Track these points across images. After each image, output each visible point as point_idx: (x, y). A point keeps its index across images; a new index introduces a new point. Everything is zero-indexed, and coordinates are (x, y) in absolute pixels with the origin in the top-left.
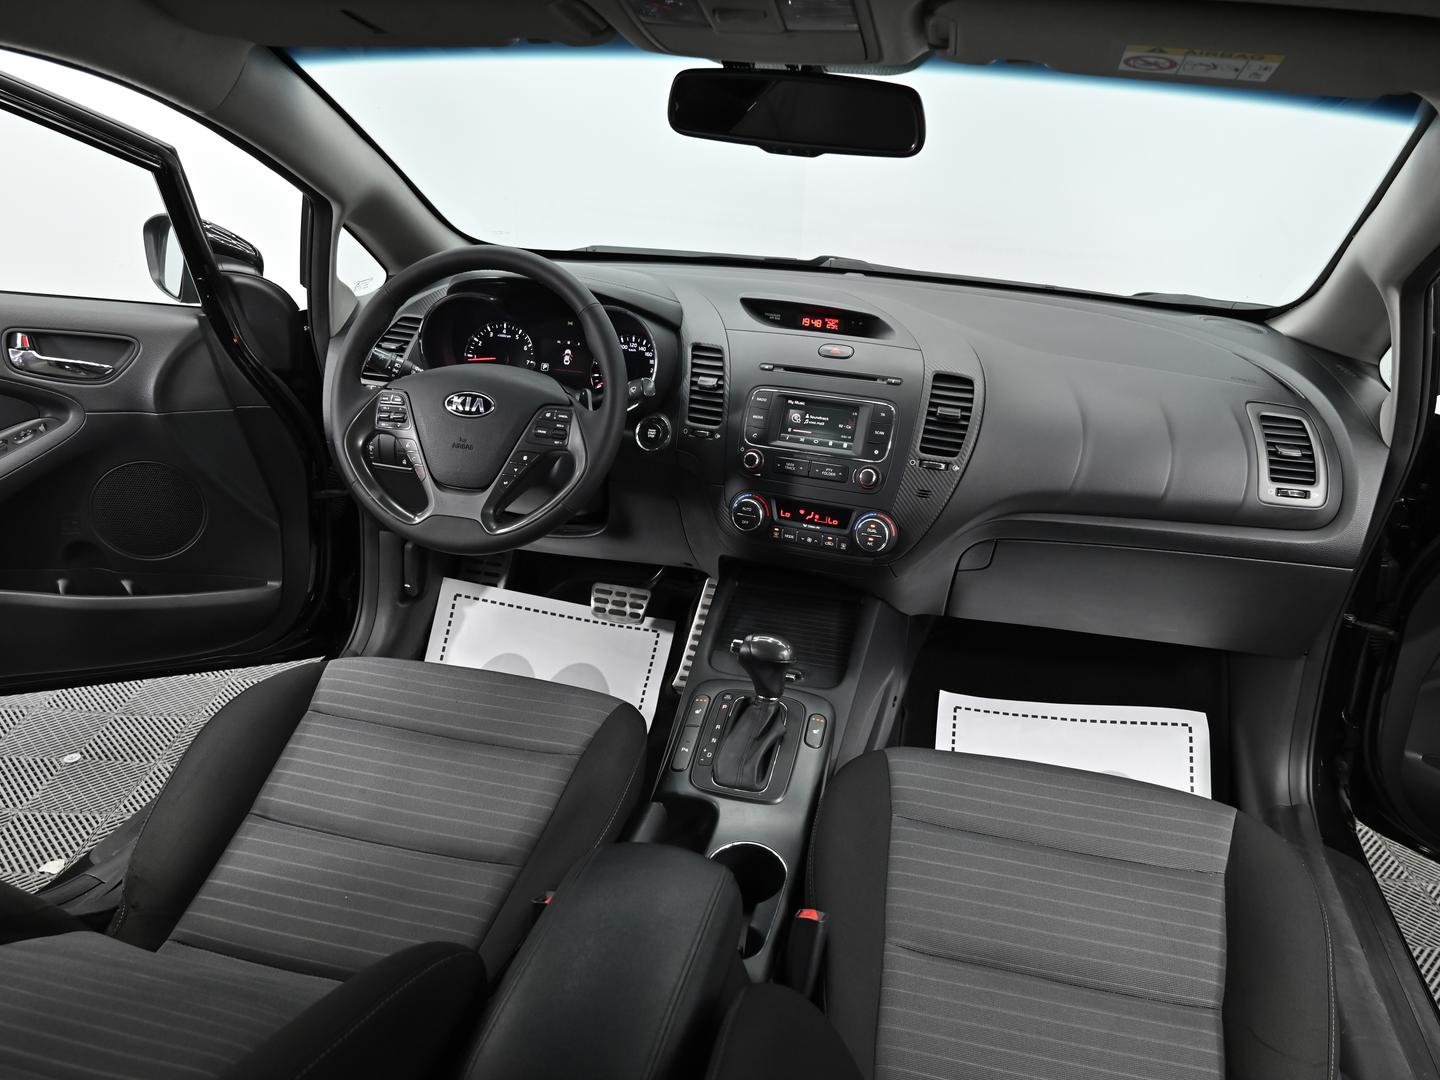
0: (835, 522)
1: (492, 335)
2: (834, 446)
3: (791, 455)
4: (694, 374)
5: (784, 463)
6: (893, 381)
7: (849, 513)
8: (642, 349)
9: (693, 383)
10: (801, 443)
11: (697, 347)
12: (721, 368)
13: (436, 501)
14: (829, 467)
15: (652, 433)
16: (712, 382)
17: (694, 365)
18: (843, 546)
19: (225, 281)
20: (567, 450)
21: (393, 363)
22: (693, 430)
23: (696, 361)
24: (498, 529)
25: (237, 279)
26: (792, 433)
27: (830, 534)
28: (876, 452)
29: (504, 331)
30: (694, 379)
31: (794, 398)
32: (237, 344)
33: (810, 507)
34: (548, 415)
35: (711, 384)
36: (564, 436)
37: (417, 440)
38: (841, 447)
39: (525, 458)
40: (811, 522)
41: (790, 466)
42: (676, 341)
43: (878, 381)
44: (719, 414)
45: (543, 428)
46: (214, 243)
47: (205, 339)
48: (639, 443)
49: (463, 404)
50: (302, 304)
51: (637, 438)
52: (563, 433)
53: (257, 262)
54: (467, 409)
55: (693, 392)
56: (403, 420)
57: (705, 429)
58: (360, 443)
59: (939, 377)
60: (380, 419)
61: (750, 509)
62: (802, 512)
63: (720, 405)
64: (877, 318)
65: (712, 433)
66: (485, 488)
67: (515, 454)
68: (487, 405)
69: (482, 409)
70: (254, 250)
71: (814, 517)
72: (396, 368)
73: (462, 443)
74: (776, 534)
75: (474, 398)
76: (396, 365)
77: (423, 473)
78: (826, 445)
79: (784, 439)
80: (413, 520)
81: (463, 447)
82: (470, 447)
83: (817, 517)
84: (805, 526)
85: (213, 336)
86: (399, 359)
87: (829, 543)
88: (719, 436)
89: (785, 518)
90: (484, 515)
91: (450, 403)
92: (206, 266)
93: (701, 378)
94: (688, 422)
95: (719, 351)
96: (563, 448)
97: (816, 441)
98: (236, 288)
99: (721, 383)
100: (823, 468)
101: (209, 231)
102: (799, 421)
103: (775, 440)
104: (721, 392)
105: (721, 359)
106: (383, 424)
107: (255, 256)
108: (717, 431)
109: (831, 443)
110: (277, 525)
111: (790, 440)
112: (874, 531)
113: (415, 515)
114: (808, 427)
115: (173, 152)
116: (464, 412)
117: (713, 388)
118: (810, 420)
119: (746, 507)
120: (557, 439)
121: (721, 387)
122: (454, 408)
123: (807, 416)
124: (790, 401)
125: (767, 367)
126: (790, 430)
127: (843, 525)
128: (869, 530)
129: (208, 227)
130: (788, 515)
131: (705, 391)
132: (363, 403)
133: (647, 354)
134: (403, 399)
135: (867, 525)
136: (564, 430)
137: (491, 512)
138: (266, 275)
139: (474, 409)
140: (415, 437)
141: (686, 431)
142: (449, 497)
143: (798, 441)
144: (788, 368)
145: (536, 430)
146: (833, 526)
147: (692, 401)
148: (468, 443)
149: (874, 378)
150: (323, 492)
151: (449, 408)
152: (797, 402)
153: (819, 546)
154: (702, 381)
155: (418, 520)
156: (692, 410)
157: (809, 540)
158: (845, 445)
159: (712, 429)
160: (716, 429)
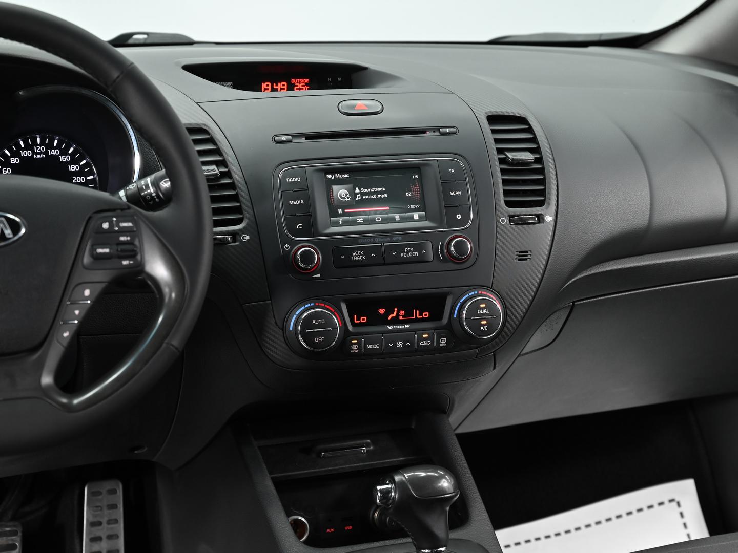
0: (426, 315)
2: (402, 220)
3: (355, 241)
5: (349, 252)
6: (448, 130)
7: (441, 299)
8: (54, 152)
10: (360, 224)
14: (408, 246)
18: (443, 342)
26: (344, 214)
27: (424, 330)
28: (459, 217)
31: (333, 171)
33: (390, 303)
34: (106, 226)
35: (212, 173)
36: (133, 252)
38: (411, 219)
39: (87, 292)
40: (396, 321)
41: (358, 256)
43: (428, 133)
44: (238, 210)
45: (103, 245)
52: (132, 247)
57: (221, 232)
59: (493, 119)
61: (323, 321)
62: (382, 311)
63: (235, 198)
64: (366, 68)
65: (234, 235)
67: (73, 289)
68: (14, 226)
69: (9, 235)
71: (398, 315)
74: (355, 348)
78: (393, 220)
79: (336, 224)
83: (402, 313)
84: (390, 328)
87: (425, 343)
88: (247, 237)
89: (361, 324)
97: (378, 218)
99: (224, 169)
100: (401, 249)
102: (348, 198)
103: (327, 228)
104: (230, 181)
108: (242, 231)
109: (397, 218)
111: (345, 223)
112: (486, 311)
114: (363, 203)
117: (214, 178)
118: (362, 194)
119: (316, 319)
120: (126, 258)
121: (226, 174)
123: (357, 191)
124: (329, 176)
125: (284, 138)
126: (340, 211)
127: (436, 315)
128: (479, 311)
130: (364, 319)
133: (63, 158)
135: (476, 306)
136: (131, 243)
143: (355, 223)
144: (310, 137)
146: (423, 320)
149: (421, 131)
152: (338, 176)
153: (413, 350)
157: (400, 344)
158: (416, 216)
159: (233, 230)
160: (240, 230)
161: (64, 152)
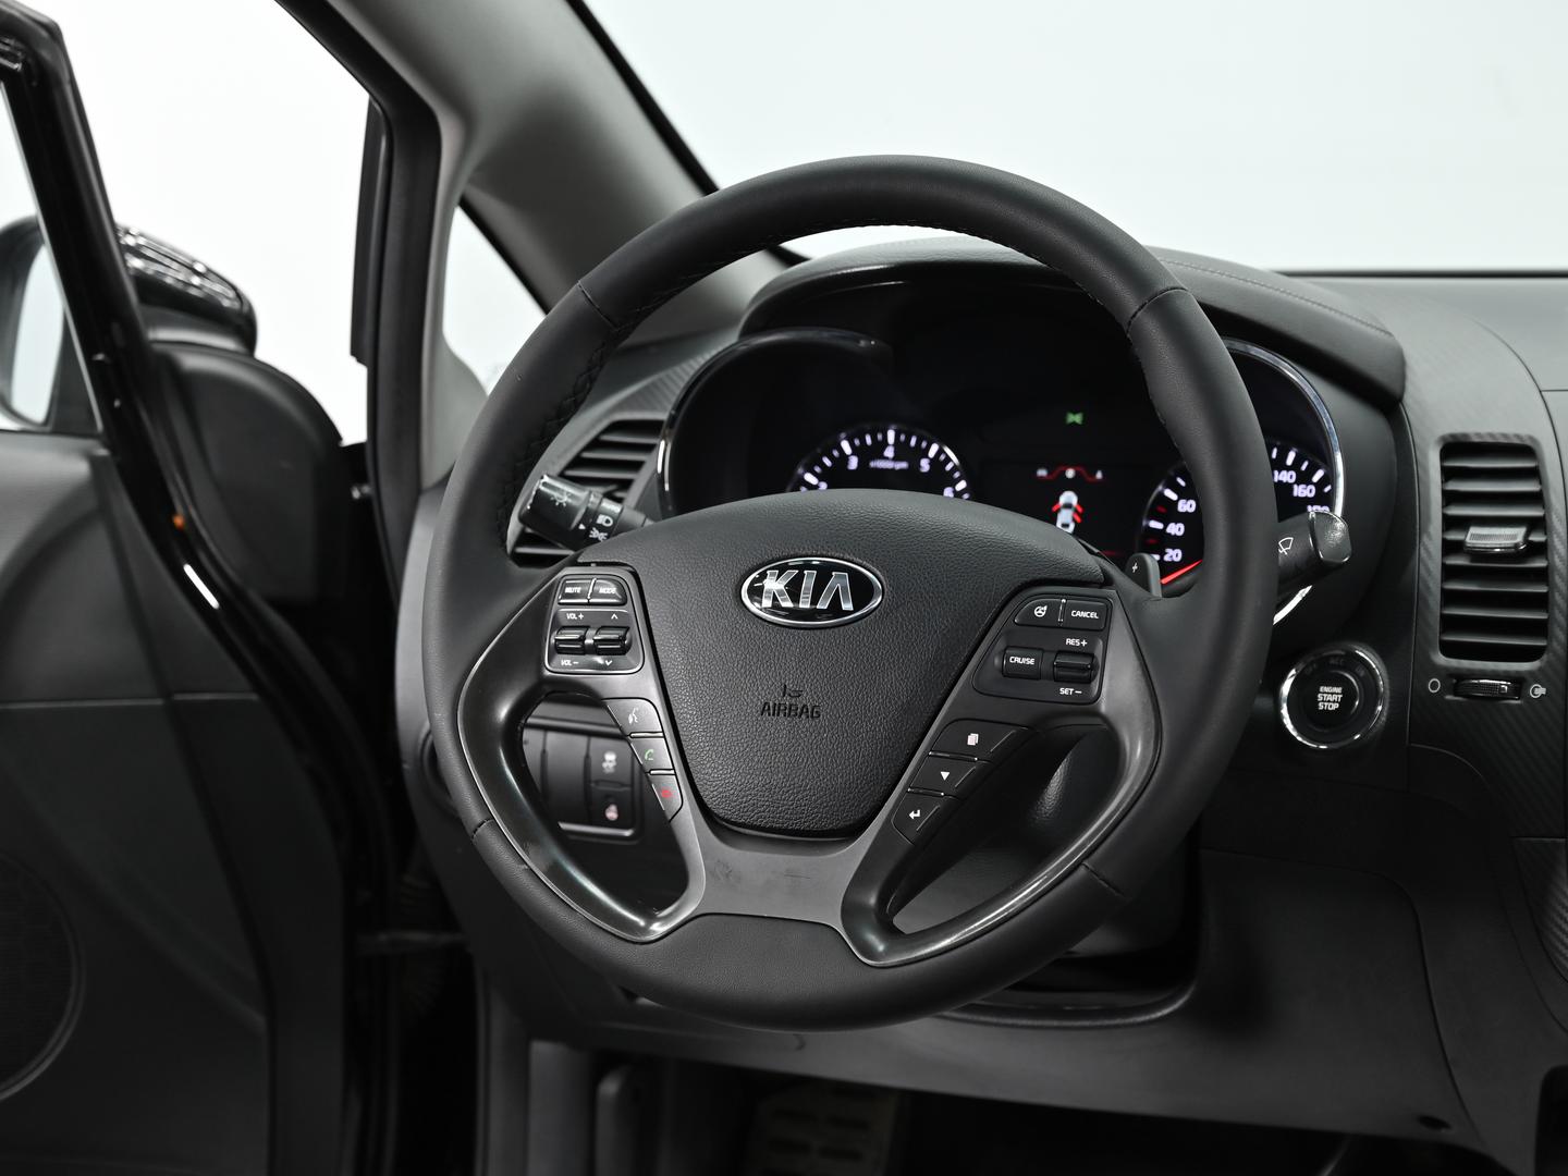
1: (853, 463)
4: (1450, 523)
8: (1286, 477)
9: (1450, 548)
11: (1455, 447)
12: (1537, 499)
13: (711, 873)
15: (1329, 698)
16: (1513, 536)
17: (1450, 498)
19: (164, 368)
20: (1097, 714)
21: (590, 516)
22: (1457, 680)
23: (1454, 486)
24: (887, 953)
25: (192, 362)
29: (889, 452)
30: (1454, 536)
32: (180, 533)
34: (1041, 612)
35: (1509, 542)
36: (1086, 672)
37: (657, 700)
39: (973, 739)
42: (1388, 437)
44: (1539, 629)
45: (1025, 650)
46: (141, 280)
47: (103, 511)
48: (1290, 726)
49: (794, 590)
50: (353, 428)
51: (1284, 711)
52: (1085, 662)
53: (242, 325)
54: (805, 604)
55: (1449, 573)
56: (619, 649)
57: (1493, 673)
58: (503, 712)
60: (558, 650)
63: (1541, 602)
65: (1519, 683)
66: (852, 832)
67: (941, 731)
68: (862, 590)
69: (847, 606)
70: (239, 296)
72: (601, 528)
73: (787, 701)
75: (824, 573)
76: (601, 520)
77: (674, 795)
80: (645, 930)
81: (791, 712)
82: (812, 713)
85: (124, 508)
86: (609, 505)
88: (1541, 691)
90: (850, 911)
91: (756, 592)
92: (116, 328)
93: (1474, 530)
94: (1441, 659)
95: (1526, 450)
96: (1087, 706)
98: (187, 385)
99: (1537, 538)
101: (136, 251)
104: (1540, 564)
105: (1534, 474)
106: (566, 662)
107: (239, 314)
108: (1534, 677)
110: (259, 1021)
113: (651, 918)
115: (53, 32)
116: (793, 613)
117: (1512, 554)
120: (1068, 682)
121: (1540, 550)
122: (767, 603)
129: (130, 241)
131: (1487, 564)
132: (510, 605)
133: (1300, 490)
134: (621, 588)
136: (1087, 653)
137: (872, 901)
138: (263, 353)
139: (823, 605)
140: (653, 693)
141: (1434, 685)
142: (748, 860)
145: (1004, 655)
147: (1449, 598)
148: (806, 699)
150: (383, 937)
151: (754, 608)
154: (1477, 537)
155: (658, 928)
156: (1449, 624)
159: (1517, 672)
160: (1531, 673)
161: (1304, 479)
